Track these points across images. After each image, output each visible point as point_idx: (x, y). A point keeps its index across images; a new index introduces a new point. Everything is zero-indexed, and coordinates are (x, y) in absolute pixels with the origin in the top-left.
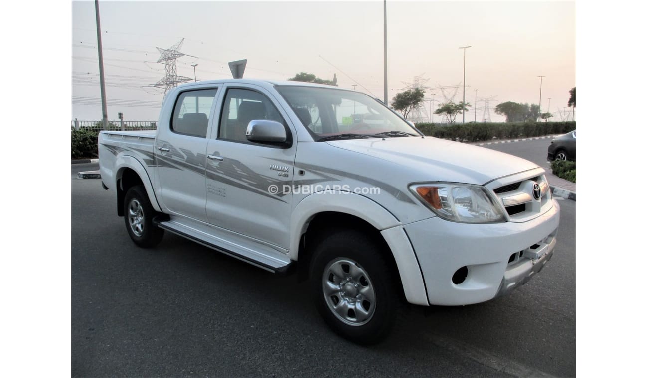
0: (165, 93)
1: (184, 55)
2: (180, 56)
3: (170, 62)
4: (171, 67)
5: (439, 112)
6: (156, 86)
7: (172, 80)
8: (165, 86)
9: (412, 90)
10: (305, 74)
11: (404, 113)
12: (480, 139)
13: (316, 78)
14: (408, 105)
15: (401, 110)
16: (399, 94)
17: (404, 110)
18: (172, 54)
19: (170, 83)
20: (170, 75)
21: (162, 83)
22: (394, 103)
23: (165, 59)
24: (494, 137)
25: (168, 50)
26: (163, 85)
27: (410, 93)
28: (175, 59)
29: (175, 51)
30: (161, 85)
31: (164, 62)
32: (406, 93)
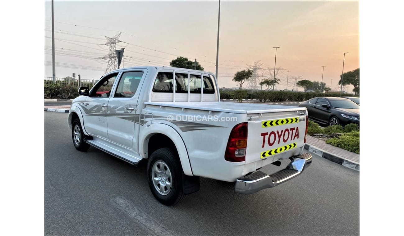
0: (108, 63)
1: (121, 41)
2: (118, 42)
3: (113, 45)
4: (113, 48)
5: (262, 83)
6: (103, 58)
7: (113, 55)
8: (108, 59)
9: (247, 70)
10: (182, 58)
11: (240, 83)
12: (277, 100)
13: (188, 60)
14: (243, 79)
15: (239, 81)
16: (238, 72)
17: (240, 81)
18: (114, 41)
19: (112, 57)
20: (112, 53)
21: (107, 57)
22: (235, 77)
23: (110, 43)
24: (287, 100)
25: (112, 38)
26: (108, 58)
27: (244, 72)
28: (116, 43)
29: (116, 39)
30: (106, 58)
31: (109, 45)
32: (242, 71)
